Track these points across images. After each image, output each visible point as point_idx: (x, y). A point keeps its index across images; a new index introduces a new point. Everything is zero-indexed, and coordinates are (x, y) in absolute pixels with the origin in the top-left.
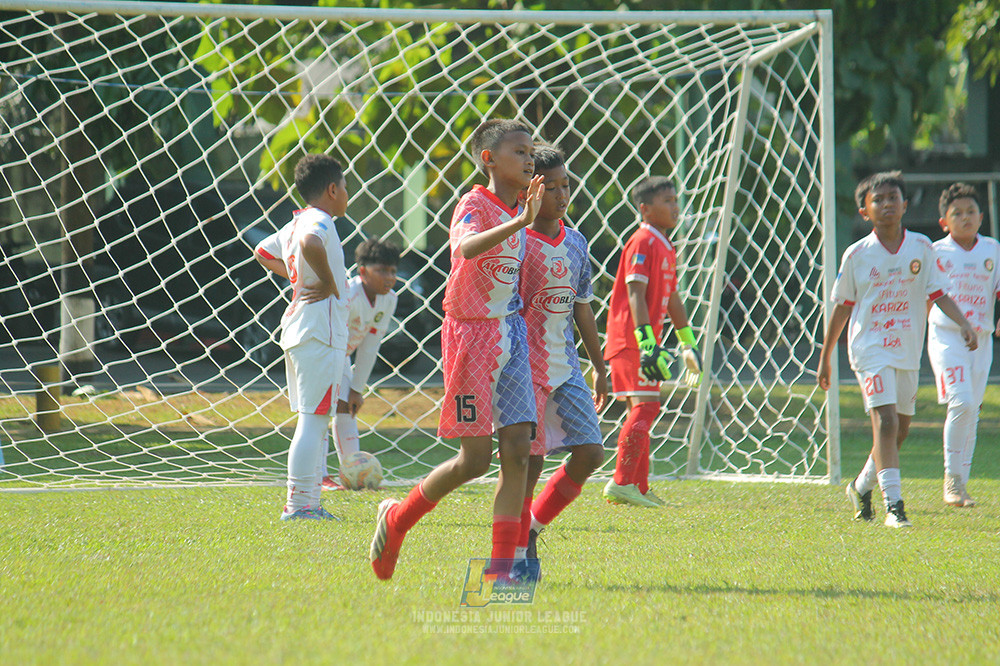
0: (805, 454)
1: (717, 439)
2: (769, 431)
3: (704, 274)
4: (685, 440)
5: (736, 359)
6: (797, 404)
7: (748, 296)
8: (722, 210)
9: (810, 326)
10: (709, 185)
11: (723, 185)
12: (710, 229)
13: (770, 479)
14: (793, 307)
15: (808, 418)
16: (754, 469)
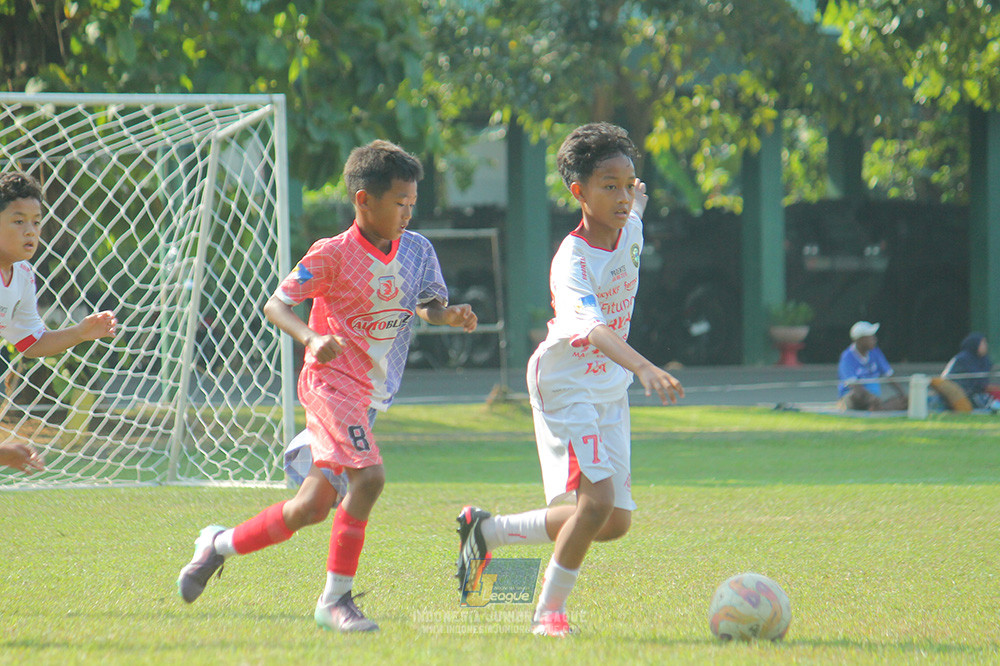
0: (265, 464)
1: (192, 451)
2: (236, 444)
3: (182, 314)
4: (166, 453)
5: (209, 384)
6: (260, 422)
7: (219, 333)
8: (196, 261)
9: (270, 358)
10: (184, 239)
11: (196, 240)
12: (185, 276)
13: (237, 484)
14: (255, 341)
15: (269, 433)
16: (224, 477)
